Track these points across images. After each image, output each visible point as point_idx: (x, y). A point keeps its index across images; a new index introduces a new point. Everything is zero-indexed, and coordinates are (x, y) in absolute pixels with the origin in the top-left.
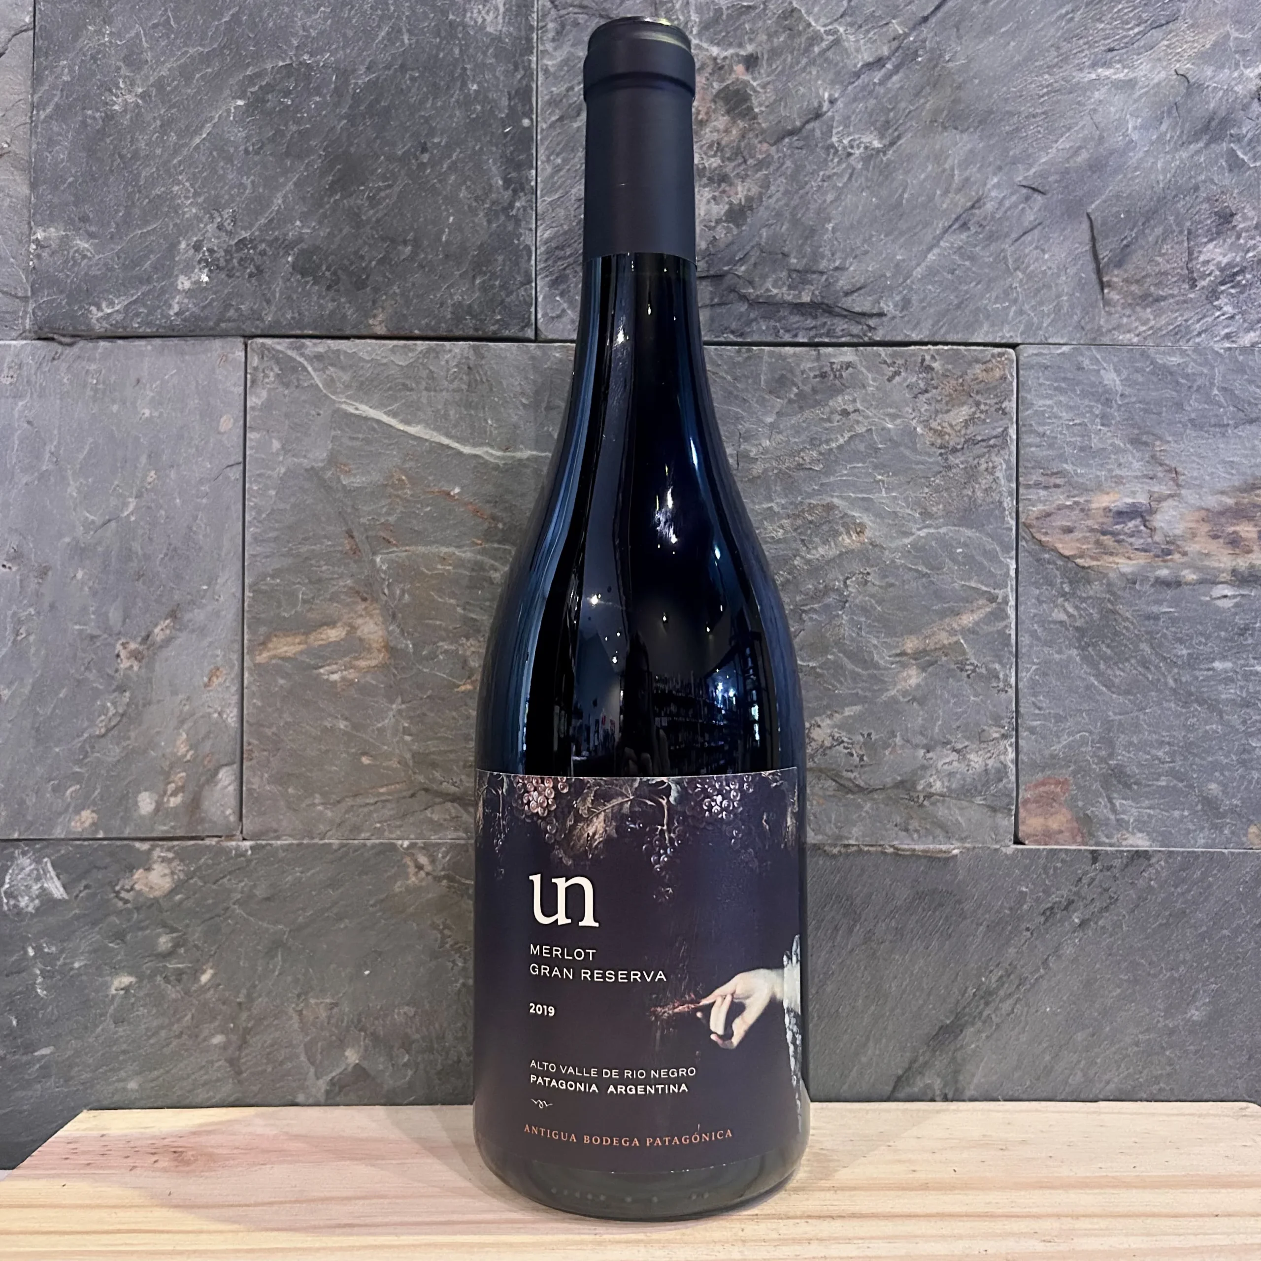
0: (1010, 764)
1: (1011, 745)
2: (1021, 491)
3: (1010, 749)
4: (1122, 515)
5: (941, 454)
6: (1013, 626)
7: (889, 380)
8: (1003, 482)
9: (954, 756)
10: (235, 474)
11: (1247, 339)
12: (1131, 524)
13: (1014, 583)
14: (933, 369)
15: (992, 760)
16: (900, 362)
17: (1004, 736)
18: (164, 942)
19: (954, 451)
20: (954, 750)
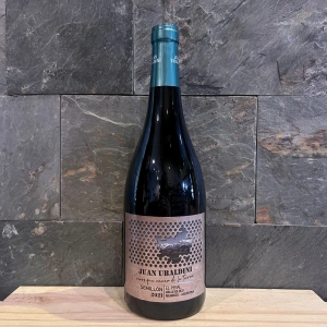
4: (284, 140)
10: (58, 129)
11: (319, 93)
18: (42, 246)
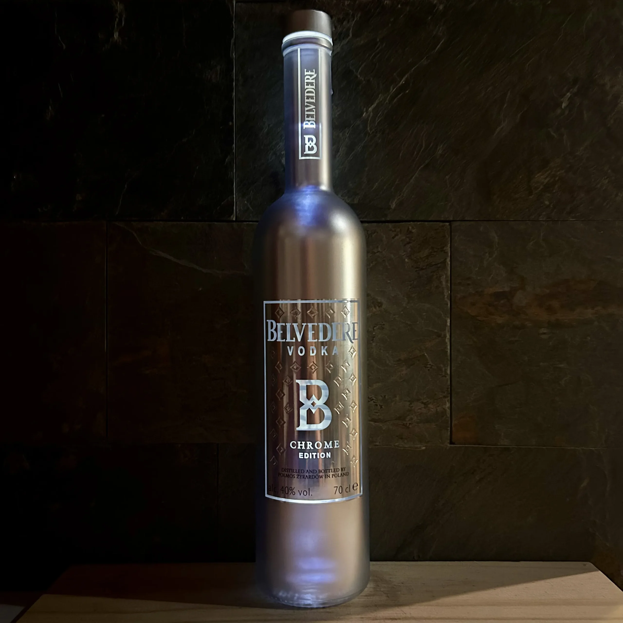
0: (448, 410)
1: (448, 401)
2: (453, 287)
3: (447, 403)
5: (416, 271)
6: (449, 347)
7: (393, 238)
8: (444, 283)
9: (423, 406)
12: (502, 302)
13: (449, 328)
14: (412, 233)
15: (440, 407)
16: (398, 230)
17: (445, 397)
19: (422, 269)
20: (423, 403)
